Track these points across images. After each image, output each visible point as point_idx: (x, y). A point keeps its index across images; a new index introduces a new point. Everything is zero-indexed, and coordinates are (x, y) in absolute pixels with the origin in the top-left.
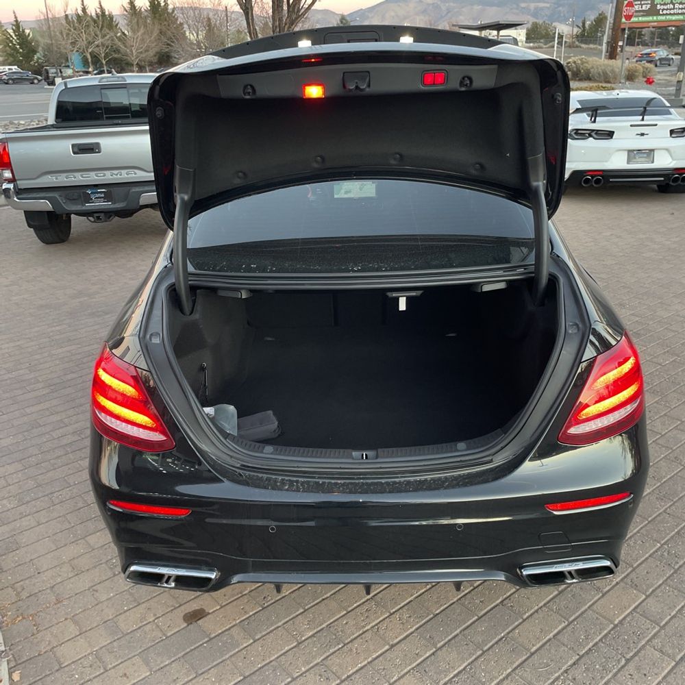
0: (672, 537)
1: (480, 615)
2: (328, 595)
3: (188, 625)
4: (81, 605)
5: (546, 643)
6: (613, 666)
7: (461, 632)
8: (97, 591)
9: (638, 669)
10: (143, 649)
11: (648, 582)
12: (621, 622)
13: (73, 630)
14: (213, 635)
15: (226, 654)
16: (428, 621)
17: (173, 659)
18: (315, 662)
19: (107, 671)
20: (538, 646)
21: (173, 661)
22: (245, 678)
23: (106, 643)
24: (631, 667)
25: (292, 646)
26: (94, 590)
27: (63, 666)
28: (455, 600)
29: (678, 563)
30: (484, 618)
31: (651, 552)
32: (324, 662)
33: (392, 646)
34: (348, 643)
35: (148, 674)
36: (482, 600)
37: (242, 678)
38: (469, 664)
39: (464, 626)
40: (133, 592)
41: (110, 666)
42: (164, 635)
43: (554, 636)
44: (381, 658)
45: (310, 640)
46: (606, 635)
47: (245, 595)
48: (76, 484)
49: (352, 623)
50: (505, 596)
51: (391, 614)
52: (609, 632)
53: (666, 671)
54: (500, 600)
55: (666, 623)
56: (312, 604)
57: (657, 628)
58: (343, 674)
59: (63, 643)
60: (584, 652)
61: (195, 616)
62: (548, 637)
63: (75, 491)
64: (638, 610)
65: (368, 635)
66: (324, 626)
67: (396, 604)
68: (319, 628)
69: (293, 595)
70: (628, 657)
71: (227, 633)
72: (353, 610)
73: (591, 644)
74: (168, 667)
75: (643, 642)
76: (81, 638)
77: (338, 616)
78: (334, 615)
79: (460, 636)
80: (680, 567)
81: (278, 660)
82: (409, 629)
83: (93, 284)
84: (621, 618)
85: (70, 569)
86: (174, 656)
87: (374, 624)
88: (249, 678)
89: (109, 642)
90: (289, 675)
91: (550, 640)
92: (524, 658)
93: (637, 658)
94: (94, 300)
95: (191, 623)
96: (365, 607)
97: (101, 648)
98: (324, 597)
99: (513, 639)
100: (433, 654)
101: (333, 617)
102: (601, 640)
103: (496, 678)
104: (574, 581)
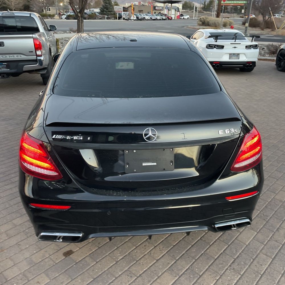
0: (264, 208)
1: (192, 245)
2: (127, 240)
4: (13, 252)
5: (220, 254)
6: (248, 262)
7: (185, 252)
8: (20, 245)
9: (258, 263)
10: (45, 270)
11: (257, 227)
12: (249, 244)
13: (11, 263)
14: (77, 261)
15: (84, 269)
16: (171, 249)
17: (60, 273)
18: (125, 270)
19: (29, 281)
20: (217, 256)
21: (60, 274)
22: (94, 279)
23: (27, 268)
24: (255, 262)
25: (114, 263)
26: (19, 245)
27: (8, 280)
28: (181, 239)
30: (194, 246)
31: (257, 214)
32: (129, 269)
33: (157, 260)
34: (138, 260)
35: (49, 281)
36: (192, 238)
37: (93, 279)
38: (190, 266)
39: (186, 250)
40: (38, 244)
41: (30, 279)
42: (55, 263)
43: (223, 251)
44: (153, 266)
45: (121, 260)
46: (244, 250)
47: (90, 242)
48: (4, 197)
49: (139, 251)
50: (201, 236)
51: (155, 247)
52: (245, 248)
53: (269, 263)
54: (200, 238)
55: (266, 243)
56: (121, 244)
57: (263, 246)
58: (137, 274)
59: (6, 270)
60: (236, 257)
61: (68, 254)
62: (221, 252)
63: (4, 200)
64: (255, 239)
65: (146, 257)
66: (127, 254)
67: (157, 242)
68: (125, 255)
70: (254, 258)
71: (84, 260)
72: (138, 246)
73: (238, 254)
74: (58, 277)
75: (259, 252)
76: (15, 267)
77: (132, 249)
78: (130, 248)
79: (185, 254)
80: (268, 220)
81: (108, 270)
82: (163, 253)
83: (3, 106)
84: (249, 242)
85: (6, 236)
86: (61, 272)
87: (148, 251)
88: (96, 279)
89: (29, 267)
90: (114, 276)
91: (222, 253)
92: (213, 261)
93: (257, 258)
94: (4, 113)
95: (66, 257)
96: (144, 244)
97: (25, 271)
98: (125, 241)
99: (207, 254)
100: (175, 262)
101: (130, 250)
102: (242, 252)
103: (202, 271)
104: (235, 228)
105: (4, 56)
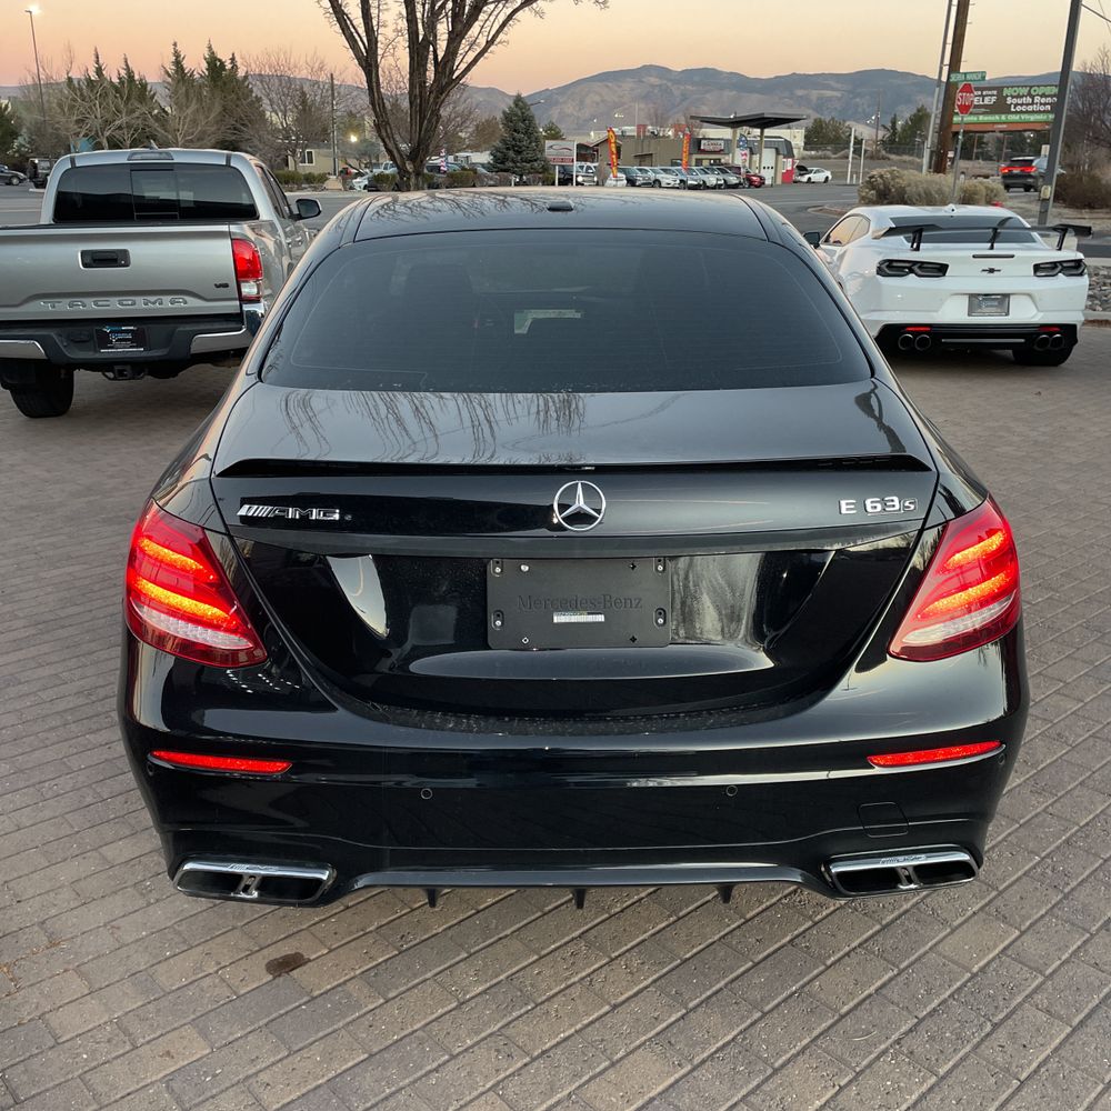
0: (1058, 848)
1: (756, 961)
2: (508, 932)
3: (274, 978)
4: (91, 949)
5: (864, 1000)
6: (973, 1033)
7: (726, 985)
8: (118, 928)
9: (1013, 1037)
10: (198, 1014)
11: (1023, 912)
12: (982, 970)
13: (77, 986)
14: (316, 993)
15: (339, 1021)
16: (673, 969)
17: (249, 1029)
18: (489, 1031)
19: (136, 1048)
20: (852, 1004)
21: (250, 1032)
22: (371, 1056)
23: (135, 1006)
24: (1001, 1035)
25: (449, 1008)
26: (113, 927)
27: (60, 1041)
28: (716, 938)
29: (1068, 884)
30: (761, 965)
31: (1027, 868)
32: (503, 1031)
33: (615, 1007)
34: (543, 1003)
35: (208, 1051)
36: (759, 938)
37: (366, 1056)
38: (741, 1032)
39: (731, 977)
40: (180, 929)
41: (142, 1040)
42: (235, 993)
43: (877, 990)
44: (597, 1024)
45: (479, 999)
46: (959, 989)
47: (371, 932)
48: (81, 769)
49: (547, 972)
50: (796, 933)
51: (612, 960)
52: (964, 985)
53: (1058, 1041)
54: (788, 938)
55: (1054, 972)
56: (481, 946)
57: (1040, 979)
58: (534, 1050)
59: (61, 1007)
60: (925, 1013)
61: (286, 965)
62: (866, 993)
63: (81, 779)
64: (1009, 952)
65: (575, 991)
66: (501, 977)
67: (620, 944)
68: (495, 981)
69: (450, 933)
70: (996, 1020)
71: (340, 989)
72: (548, 954)
73: (936, 1002)
74: (241, 1041)
75: (1019, 999)
76: (92, 998)
77: (526, 963)
78: (516, 962)
79: (725, 991)
80: (1073, 890)
81: (428, 1028)
82: (642, 981)
83: (112, 477)
84: (982, 964)
85: (74, 895)
86: (253, 1023)
87: (584, 974)
88: (378, 1056)
89: (140, 1004)
90: (445, 1050)
91: (870, 996)
92: (830, 1022)
93: (1010, 1022)
94: (111, 499)
95: (279, 976)
96: (570, 949)
97: (127, 1013)
98: (501, 935)
99: (810, 995)
100: (682, 1017)
101: (517, 965)
102: (952, 996)
103: (786, 1052)
104: (912, 886)
105: (128, 300)
